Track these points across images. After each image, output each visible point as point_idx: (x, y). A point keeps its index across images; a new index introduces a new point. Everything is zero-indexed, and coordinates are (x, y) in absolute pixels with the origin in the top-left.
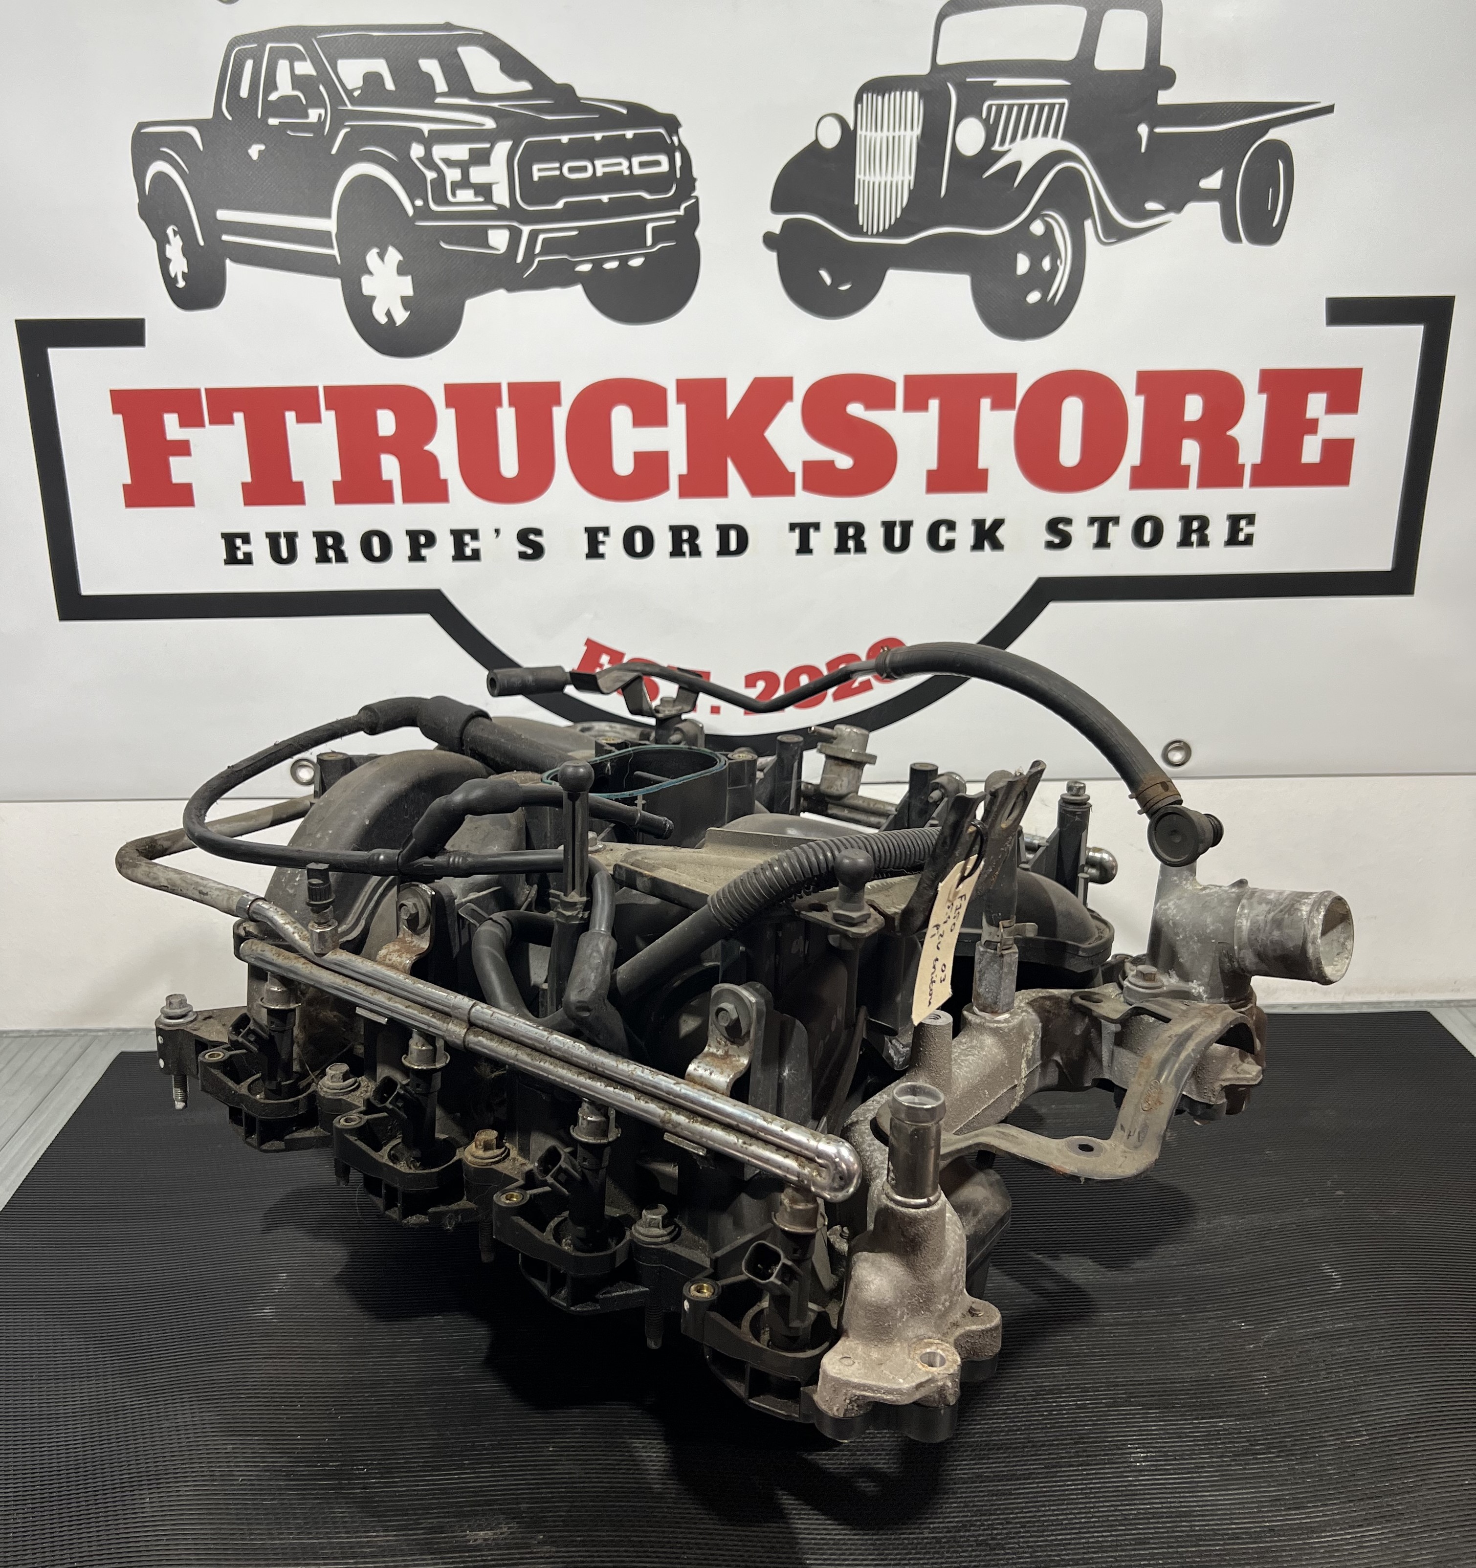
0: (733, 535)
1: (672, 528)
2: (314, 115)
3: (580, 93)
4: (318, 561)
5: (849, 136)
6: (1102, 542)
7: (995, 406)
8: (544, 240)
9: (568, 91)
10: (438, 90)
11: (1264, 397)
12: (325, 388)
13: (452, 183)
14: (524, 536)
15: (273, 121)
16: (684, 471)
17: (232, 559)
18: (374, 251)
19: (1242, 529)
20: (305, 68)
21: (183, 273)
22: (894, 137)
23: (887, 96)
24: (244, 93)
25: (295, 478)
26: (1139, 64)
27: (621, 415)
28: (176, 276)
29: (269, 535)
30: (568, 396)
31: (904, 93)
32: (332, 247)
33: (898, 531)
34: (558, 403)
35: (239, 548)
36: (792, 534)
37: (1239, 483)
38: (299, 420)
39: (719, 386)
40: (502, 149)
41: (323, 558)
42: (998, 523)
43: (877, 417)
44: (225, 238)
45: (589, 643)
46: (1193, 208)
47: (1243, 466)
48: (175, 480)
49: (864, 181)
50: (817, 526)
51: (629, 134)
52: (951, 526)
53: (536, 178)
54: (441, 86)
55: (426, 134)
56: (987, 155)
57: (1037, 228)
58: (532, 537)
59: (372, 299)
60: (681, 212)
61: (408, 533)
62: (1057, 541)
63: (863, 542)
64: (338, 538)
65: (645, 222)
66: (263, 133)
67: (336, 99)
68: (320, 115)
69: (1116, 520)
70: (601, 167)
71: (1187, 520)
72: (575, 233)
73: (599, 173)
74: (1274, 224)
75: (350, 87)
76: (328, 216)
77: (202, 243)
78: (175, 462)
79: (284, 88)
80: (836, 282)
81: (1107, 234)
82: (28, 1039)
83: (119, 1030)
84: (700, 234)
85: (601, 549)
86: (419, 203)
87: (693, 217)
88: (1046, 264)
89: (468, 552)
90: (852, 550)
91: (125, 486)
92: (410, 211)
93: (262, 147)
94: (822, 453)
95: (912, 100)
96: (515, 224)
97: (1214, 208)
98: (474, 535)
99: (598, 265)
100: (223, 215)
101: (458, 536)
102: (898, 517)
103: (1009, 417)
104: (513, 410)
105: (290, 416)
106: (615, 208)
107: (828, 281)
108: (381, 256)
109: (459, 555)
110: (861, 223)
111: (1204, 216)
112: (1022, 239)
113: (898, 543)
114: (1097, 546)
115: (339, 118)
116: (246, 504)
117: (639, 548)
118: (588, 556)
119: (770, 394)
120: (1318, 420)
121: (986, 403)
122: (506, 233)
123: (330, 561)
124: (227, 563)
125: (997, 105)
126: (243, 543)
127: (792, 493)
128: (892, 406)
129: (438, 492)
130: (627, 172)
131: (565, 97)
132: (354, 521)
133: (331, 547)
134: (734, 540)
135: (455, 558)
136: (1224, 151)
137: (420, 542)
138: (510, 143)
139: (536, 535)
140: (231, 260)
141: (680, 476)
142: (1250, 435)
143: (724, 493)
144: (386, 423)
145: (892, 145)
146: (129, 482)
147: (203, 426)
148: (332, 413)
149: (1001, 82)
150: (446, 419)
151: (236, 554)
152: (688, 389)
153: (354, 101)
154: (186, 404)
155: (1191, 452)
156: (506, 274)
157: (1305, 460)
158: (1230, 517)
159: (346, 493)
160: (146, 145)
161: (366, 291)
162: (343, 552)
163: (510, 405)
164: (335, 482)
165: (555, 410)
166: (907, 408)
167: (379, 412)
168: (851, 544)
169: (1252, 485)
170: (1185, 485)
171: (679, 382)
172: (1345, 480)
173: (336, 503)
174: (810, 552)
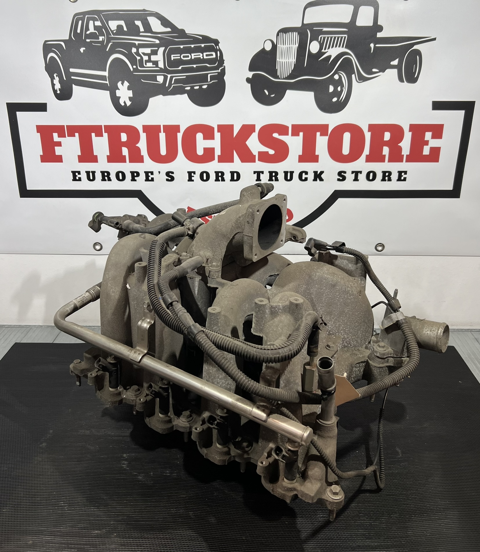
0: (235, 174)
1: (215, 172)
2: (101, 38)
3: (187, 32)
4: (102, 180)
5: (274, 47)
6: (356, 179)
7: (321, 135)
8: (175, 79)
9: (183, 31)
10: (141, 31)
11: (411, 133)
12: (104, 126)
14: (168, 174)
15: (88, 40)
16: (220, 154)
17: (75, 179)
18: (120, 82)
19: (403, 176)
20: (98, 23)
21: (59, 89)
22: (289, 47)
23: (287, 33)
24: (79, 31)
25: (95, 154)
26: (371, 24)
27: (199, 136)
28: (57, 89)
29: (86, 172)
30: (182, 130)
31: (293, 33)
32: (107, 81)
33: (289, 174)
34: (179, 132)
35: (77, 176)
36: (254, 175)
37: (402, 161)
38: (96, 136)
39: (231, 127)
40: (161, 50)
41: (103, 179)
42: (322, 172)
43: (282, 138)
44: (72, 77)
45: (189, 208)
46: (388, 71)
47: (403, 155)
49: (279, 61)
51: (203, 45)
52: (306, 173)
54: (142, 29)
55: (137, 45)
56: (320, 53)
57: (336, 77)
58: (170, 174)
59: (120, 97)
60: (219, 71)
61: (131, 172)
62: (341, 178)
63: (277, 178)
64: (108, 173)
65: (208, 74)
66: (85, 44)
67: (108, 33)
68: (103, 38)
69: (361, 172)
70: (193, 56)
71: (384, 173)
72: (185, 77)
73: (193, 58)
74: (415, 77)
75: (112, 30)
76: (106, 71)
77: (65, 79)
78: (56, 148)
79: (92, 29)
80: (270, 94)
81: (359, 80)
82: (10, 328)
83: (39, 326)
84: (225, 78)
85: (193, 178)
86: (135, 67)
87: (223, 73)
88: (339, 89)
89: (150, 178)
90: (274, 180)
91: (41, 156)
92: (132, 70)
93: (84, 49)
94: (264, 149)
95: (295, 35)
96: (166, 74)
97: (395, 71)
98: (152, 173)
99: (192, 87)
100: (72, 70)
101: (147, 173)
102: (289, 170)
103: (326, 138)
104: (165, 134)
105: (93, 135)
106: (198, 69)
107: (267, 93)
108: (122, 84)
109: (147, 180)
110: (278, 75)
111: (392, 74)
112: (331, 80)
113: (289, 178)
114: (354, 180)
115: (109, 40)
116: (79, 162)
117: (205, 178)
118: (189, 181)
119: (248, 130)
120: (428, 141)
121: (318, 134)
122: (163, 77)
123: (106, 180)
124: (73, 180)
125: (324, 37)
126: (78, 174)
127: (255, 162)
128: (287, 134)
129: (140, 160)
130: (202, 58)
131: (182, 33)
132: (113, 168)
133: (106, 176)
134: (236, 176)
135: (146, 181)
136: (399, 53)
137: (135, 175)
138: (164, 48)
139: (172, 174)
140: (74, 85)
141: (218, 156)
142: (406, 145)
143: (232, 161)
144: (124, 137)
145: (289, 50)
146: (42, 154)
147: (66, 137)
148: (107, 134)
149: (325, 29)
150: (143, 136)
151: (76, 178)
152: (221, 128)
153: (114, 34)
154: (60, 130)
155: (386, 151)
156: (163, 90)
157: (424, 154)
158: (399, 172)
159: (111, 159)
160: (47, 48)
161: (117, 95)
162: (110, 178)
163: (164, 132)
164: (107, 156)
165: (178, 134)
166: (292, 135)
167: (122, 134)
168: (274, 178)
169: (406, 162)
170: (384, 162)
171: (218, 125)
172: (437, 161)
173: (108, 162)
174: (260, 180)
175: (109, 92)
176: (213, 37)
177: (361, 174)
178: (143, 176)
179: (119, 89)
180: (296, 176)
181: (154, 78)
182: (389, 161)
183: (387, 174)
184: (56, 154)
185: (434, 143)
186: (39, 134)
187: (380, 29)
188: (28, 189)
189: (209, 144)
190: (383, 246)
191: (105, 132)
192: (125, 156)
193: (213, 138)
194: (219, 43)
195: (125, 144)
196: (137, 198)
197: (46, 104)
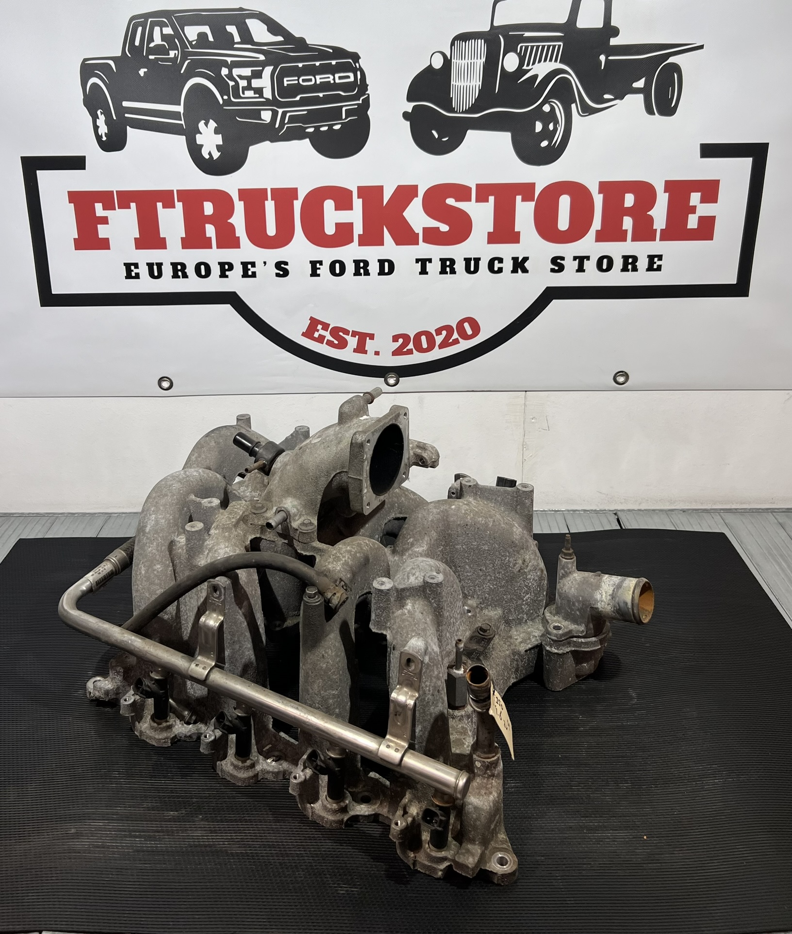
0: (386, 264)
1: (355, 261)
2: (172, 54)
3: (308, 42)
4: (173, 277)
5: (447, 63)
6: (581, 269)
7: (523, 200)
8: (290, 116)
9: (302, 41)
10: (235, 41)
11: (668, 194)
12: (177, 191)
13: (242, 87)
14: (278, 265)
15: (151, 57)
16: (362, 233)
17: (129, 276)
18: (203, 122)
19: (655, 263)
20: (168, 31)
21: (105, 133)
22: (471, 63)
23: (467, 42)
24: (137, 43)
25: (162, 235)
26: (600, 24)
27: (329, 205)
28: (102, 135)
29: (148, 264)
30: (302, 196)
31: (476, 40)
32: (181, 120)
33: (472, 263)
34: (297, 199)
36: (417, 264)
37: (653, 239)
38: (163, 207)
39: (380, 189)
40: (268, 70)
41: (175, 276)
42: (526, 259)
43: (461, 205)
44: (126, 115)
45: (312, 319)
46: (628, 97)
47: (656, 230)
48: (100, 236)
49: (456, 85)
50: (430, 260)
51: (334, 62)
52: (501, 260)
53: (285, 85)
54: (237, 39)
55: (229, 63)
56: (520, 72)
57: (546, 108)
58: (283, 266)
59: (202, 146)
60: (361, 102)
61: (219, 263)
62: (557, 268)
63: (454, 269)
64: (184, 266)
65: (342, 107)
66: (146, 63)
67: (183, 46)
68: (175, 54)
69: (588, 258)
70: (319, 79)
71: (626, 258)
72: (305, 112)
73: (318, 82)
74: (672, 106)
75: (190, 40)
76: (180, 105)
77: (115, 118)
78: (100, 227)
79: (157, 40)
80: (440, 137)
81: (584, 112)
84: (370, 112)
85: (318, 272)
86: (225, 97)
87: (366, 104)
88: (551, 127)
89: (250, 273)
90: (449, 273)
91: (75, 239)
92: (221, 102)
93: (146, 70)
94: (433, 223)
95: (481, 45)
96: (275, 108)
98: (253, 264)
99: (317, 128)
100: (125, 104)
101: (245, 265)
102: (473, 256)
103: (531, 205)
104: (273, 202)
105: (159, 205)
106: (326, 100)
107: (437, 136)
108: (206, 124)
109: (245, 275)
110: (454, 106)
113: (472, 269)
114: (578, 271)
116: (137, 248)
117: (338, 271)
118: (311, 275)
119: (406, 193)
120: (696, 206)
121: (519, 198)
122: (270, 113)
123: (179, 277)
124: (127, 278)
126: (135, 268)
127: (417, 244)
128: (470, 200)
129: (235, 243)
130: (332, 82)
131: (301, 44)
132: (191, 258)
133: (180, 270)
134: (387, 267)
135: (243, 276)
136: (645, 68)
137: (225, 268)
138: (272, 67)
139: (285, 265)
140: (130, 127)
141: (359, 235)
142: (659, 214)
143: (381, 243)
144: (208, 208)
145: (470, 67)
146: (77, 237)
147: (115, 209)
148: (181, 204)
149: (527, 34)
150: (239, 207)
151: (131, 274)
152: (364, 191)
153: (193, 47)
154: (106, 198)
155: (628, 223)
156: (271, 133)
157: (689, 227)
158: (649, 256)
159: (188, 243)
160: (87, 70)
161: (198, 142)
162: (186, 273)
163: (272, 200)
164: (182, 238)
165: (295, 202)
166: (477, 201)
167: (205, 203)
168: (448, 269)
169: (661, 240)
170: (625, 240)
171: (359, 187)
172: (710, 238)
173: (183, 248)
174: (427, 273)
175: (184, 137)
176: (350, 49)
177: (588, 261)
178: (238, 269)
179: (201, 133)
180: (484, 265)
181: (257, 115)
182: (633, 240)
183: (630, 260)
184: (100, 237)
185: (705, 210)
186: (73, 204)
187: (615, 32)
188: (53, 293)
189: (344, 217)
190: (626, 375)
191: (178, 201)
192: (210, 238)
193: (350, 208)
195: (210, 220)
196: (229, 305)
197: (85, 157)
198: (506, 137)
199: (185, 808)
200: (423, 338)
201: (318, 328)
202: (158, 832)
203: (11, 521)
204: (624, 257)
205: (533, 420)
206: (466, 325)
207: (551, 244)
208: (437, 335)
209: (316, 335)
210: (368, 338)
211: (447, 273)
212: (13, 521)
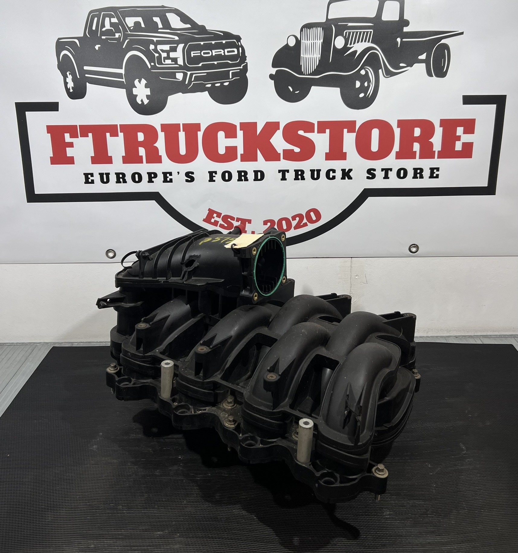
0: (259, 173)
1: (238, 171)
2: (117, 35)
3: (207, 28)
4: (117, 182)
5: (298, 43)
6: (386, 177)
7: (348, 132)
8: (195, 76)
9: (203, 27)
10: (159, 27)
11: (442, 128)
12: (120, 125)
14: (187, 174)
15: (104, 37)
16: (243, 153)
17: (87, 182)
18: (137, 80)
19: (435, 173)
20: (115, 20)
21: (72, 87)
22: (314, 43)
23: (311, 29)
24: (94, 28)
25: (109, 155)
26: (396, 18)
27: (221, 135)
28: (70, 88)
29: (100, 174)
30: (203, 128)
31: (317, 28)
32: (123, 79)
33: (316, 172)
34: (200, 130)
35: (89, 178)
36: (279, 174)
37: (434, 157)
38: (111, 136)
39: (255, 124)
40: (181, 46)
41: (118, 182)
42: (350, 170)
43: (308, 135)
44: (86, 75)
45: (210, 210)
46: (416, 66)
47: (435, 151)
49: (303, 57)
50: (288, 171)
51: (224, 42)
52: (334, 171)
53: (192, 56)
54: (160, 26)
55: (155, 42)
56: (346, 48)
57: (363, 72)
58: (190, 174)
59: (137, 95)
60: (242, 67)
61: (148, 173)
62: (371, 176)
63: (304, 176)
64: (124, 175)
65: (229, 71)
66: (100, 41)
67: (125, 30)
68: (119, 35)
69: (391, 170)
70: (214, 52)
71: (415, 170)
72: (206, 74)
73: (214, 55)
74: (444, 71)
75: (129, 26)
76: (122, 69)
77: (79, 77)
78: (68, 149)
79: (107, 26)
80: (294, 90)
81: (387, 75)
83: (45, 343)
84: (248, 75)
85: (214, 178)
86: (152, 64)
87: (245, 69)
88: (366, 84)
89: (168, 179)
92: (150, 67)
93: (100, 46)
94: (289, 147)
95: (320, 31)
96: (185, 71)
98: (171, 174)
99: (213, 85)
100: (86, 68)
101: (165, 174)
102: (316, 168)
103: (354, 135)
104: (184, 133)
105: (108, 134)
106: (219, 66)
107: (291, 90)
108: (140, 82)
109: (165, 181)
110: (303, 71)
111: (420, 68)
112: (357, 76)
113: (315, 177)
114: (384, 178)
115: (126, 36)
116: (92, 163)
117: (227, 178)
118: (210, 181)
119: (271, 127)
120: (460, 136)
121: (345, 131)
122: (182, 74)
123: (121, 182)
124: (85, 183)
125: (349, 32)
126: (91, 177)
127: (279, 160)
129: (158, 160)
130: (223, 54)
131: (202, 29)
132: (129, 169)
133: (121, 178)
134: (259, 176)
135: (164, 182)
136: (426, 47)
137: (152, 176)
138: (184, 44)
139: (192, 174)
140: (88, 83)
141: (241, 154)
142: (437, 141)
143: (256, 160)
144: (141, 137)
145: (313, 45)
146: (52, 156)
147: (78, 138)
148: (122, 134)
149: (350, 24)
150: (161, 136)
151: (88, 180)
152: (243, 126)
153: (131, 31)
154: (73, 130)
155: (416, 147)
156: (182, 88)
157: (456, 150)
158: (431, 169)
159: (126, 160)
160: (60, 45)
161: (134, 93)
162: (125, 179)
163: (183, 131)
164: (123, 156)
165: (199, 132)
166: (318, 132)
167: (139, 133)
168: (300, 177)
169: (438, 158)
170: (415, 158)
171: (240, 123)
172: (470, 156)
173: (123, 163)
174: (286, 179)
175: (125, 90)
176: (235, 33)
177: (391, 172)
178: (161, 177)
179: (136, 87)
180: (323, 174)
181: (173, 75)
182: (420, 158)
183: (419, 171)
184: (68, 156)
185: (466, 138)
186: (50, 134)
187: (407, 23)
188: (36, 193)
189: (231, 142)
190: (417, 247)
191: (120, 132)
192: (142, 157)
193: (235, 137)
194: (241, 39)
195: (141, 144)
196: (154, 201)
197: (58, 103)
198: (337, 90)
199: (168, 529)
200: (284, 223)
201: (214, 216)
202: (150, 546)
203: (4, 349)
204: (414, 169)
205: (357, 277)
206: (312, 214)
207: (367, 160)
208: (292, 221)
209: (213, 220)
210: (247, 223)
211: (299, 179)
212: (6, 349)
